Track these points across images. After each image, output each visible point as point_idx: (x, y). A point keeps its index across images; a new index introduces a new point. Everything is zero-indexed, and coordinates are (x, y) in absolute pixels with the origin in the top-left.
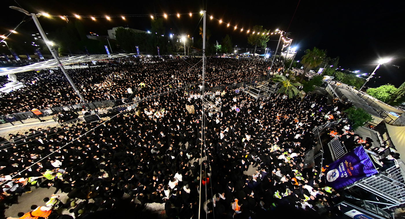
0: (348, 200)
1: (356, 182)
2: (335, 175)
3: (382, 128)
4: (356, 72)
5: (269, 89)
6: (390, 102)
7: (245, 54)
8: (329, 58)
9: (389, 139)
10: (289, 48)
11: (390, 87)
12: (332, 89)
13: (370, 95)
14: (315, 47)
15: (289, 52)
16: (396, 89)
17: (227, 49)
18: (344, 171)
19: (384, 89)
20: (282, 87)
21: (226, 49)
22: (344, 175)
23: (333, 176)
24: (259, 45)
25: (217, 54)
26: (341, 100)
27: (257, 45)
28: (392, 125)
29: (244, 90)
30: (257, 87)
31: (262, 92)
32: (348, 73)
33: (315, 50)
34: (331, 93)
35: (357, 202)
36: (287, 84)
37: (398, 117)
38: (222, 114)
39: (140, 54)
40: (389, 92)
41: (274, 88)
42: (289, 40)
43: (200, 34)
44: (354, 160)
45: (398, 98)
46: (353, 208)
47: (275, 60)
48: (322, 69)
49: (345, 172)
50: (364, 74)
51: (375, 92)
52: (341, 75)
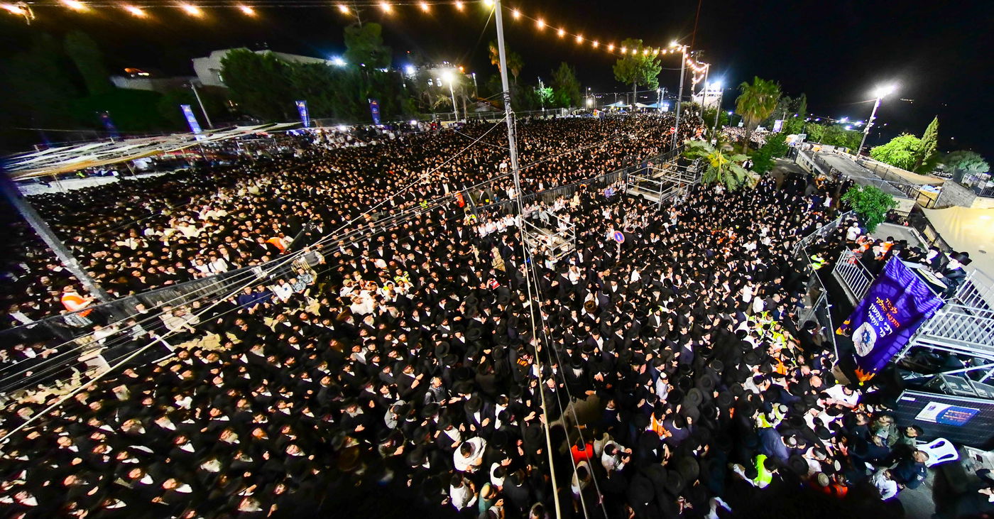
0: (912, 385)
1: (912, 337)
2: (868, 337)
3: (918, 219)
4: (843, 120)
5: (683, 177)
6: (916, 168)
7: (612, 106)
8: (788, 98)
9: (938, 236)
10: (707, 84)
11: (908, 139)
12: (807, 159)
13: (879, 160)
14: (756, 77)
15: (707, 93)
16: (918, 141)
17: (567, 97)
18: (883, 322)
19: (899, 144)
20: (710, 168)
21: (564, 96)
22: (884, 330)
23: (866, 340)
24: (642, 82)
25: (543, 110)
26: (830, 179)
27: (637, 84)
28: (933, 208)
29: (624, 187)
30: (655, 176)
31: (667, 186)
32: (829, 124)
33: (759, 82)
34: (809, 167)
35: (929, 384)
36: (718, 160)
37: (938, 192)
38: (581, 256)
39: (313, 125)
40: (908, 149)
41: (693, 173)
42: (703, 65)
43: (493, 62)
44: (893, 291)
45: (928, 155)
46: (927, 400)
47: (682, 113)
48: (780, 122)
49: (885, 324)
50: (858, 124)
51: (886, 152)
52: (818, 130)
